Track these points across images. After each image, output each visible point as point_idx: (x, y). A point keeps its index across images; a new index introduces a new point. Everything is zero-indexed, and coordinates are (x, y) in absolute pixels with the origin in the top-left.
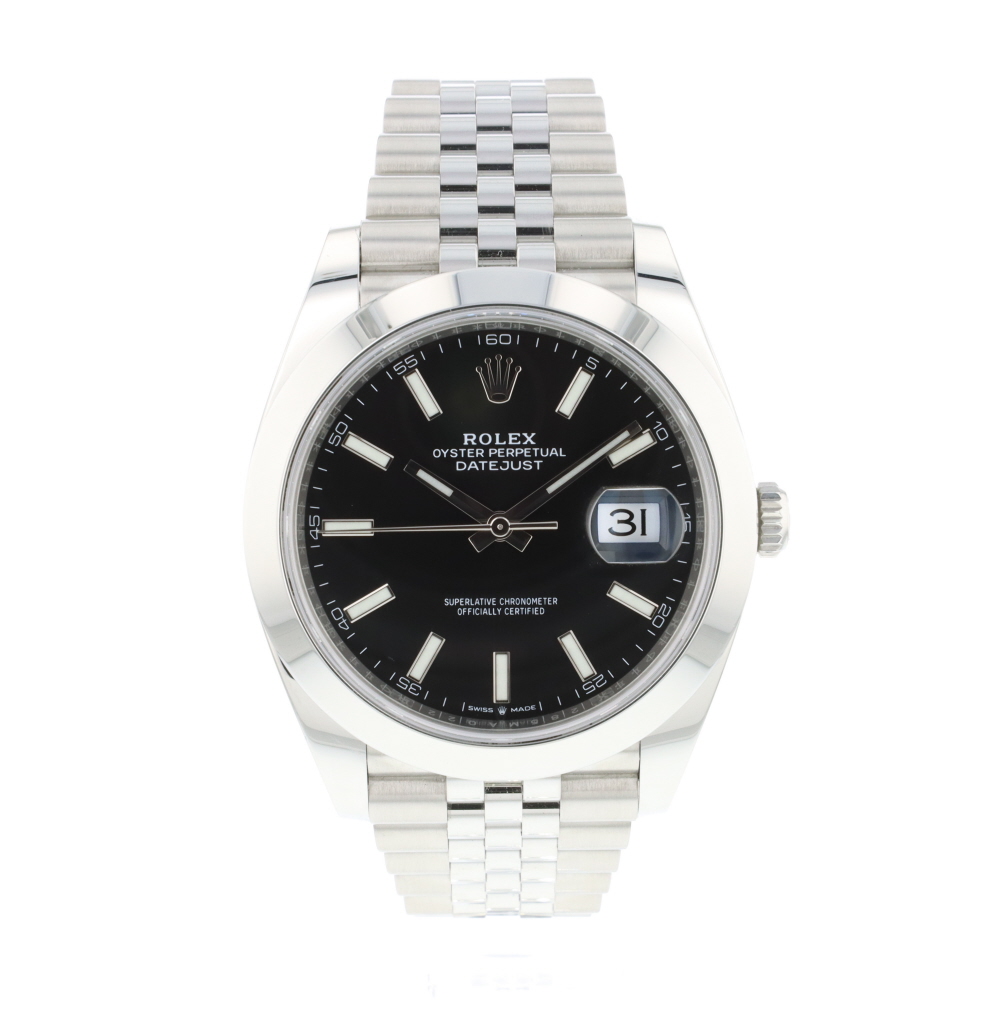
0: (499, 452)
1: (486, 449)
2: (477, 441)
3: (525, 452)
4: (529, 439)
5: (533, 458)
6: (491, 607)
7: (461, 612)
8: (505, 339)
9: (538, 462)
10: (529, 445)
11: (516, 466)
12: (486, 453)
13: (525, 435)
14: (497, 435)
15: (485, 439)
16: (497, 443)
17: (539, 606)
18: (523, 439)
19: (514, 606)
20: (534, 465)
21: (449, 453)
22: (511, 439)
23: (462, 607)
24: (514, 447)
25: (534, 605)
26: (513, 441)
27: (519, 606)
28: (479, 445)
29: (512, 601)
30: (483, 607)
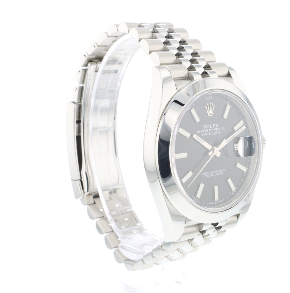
0: (211, 130)
1: (208, 129)
2: (206, 127)
3: (216, 129)
4: (217, 126)
5: (218, 131)
6: (212, 174)
7: (206, 176)
8: (210, 98)
9: (219, 132)
10: (217, 127)
11: (215, 133)
12: (208, 131)
13: (216, 124)
14: (210, 125)
15: (208, 127)
16: (211, 127)
17: (222, 172)
18: (216, 126)
19: (217, 173)
20: (219, 133)
21: (201, 131)
22: (213, 126)
23: (206, 175)
24: (214, 128)
25: (221, 172)
26: (214, 126)
27: (218, 173)
28: (207, 129)
29: (216, 172)
30: (210, 174)
